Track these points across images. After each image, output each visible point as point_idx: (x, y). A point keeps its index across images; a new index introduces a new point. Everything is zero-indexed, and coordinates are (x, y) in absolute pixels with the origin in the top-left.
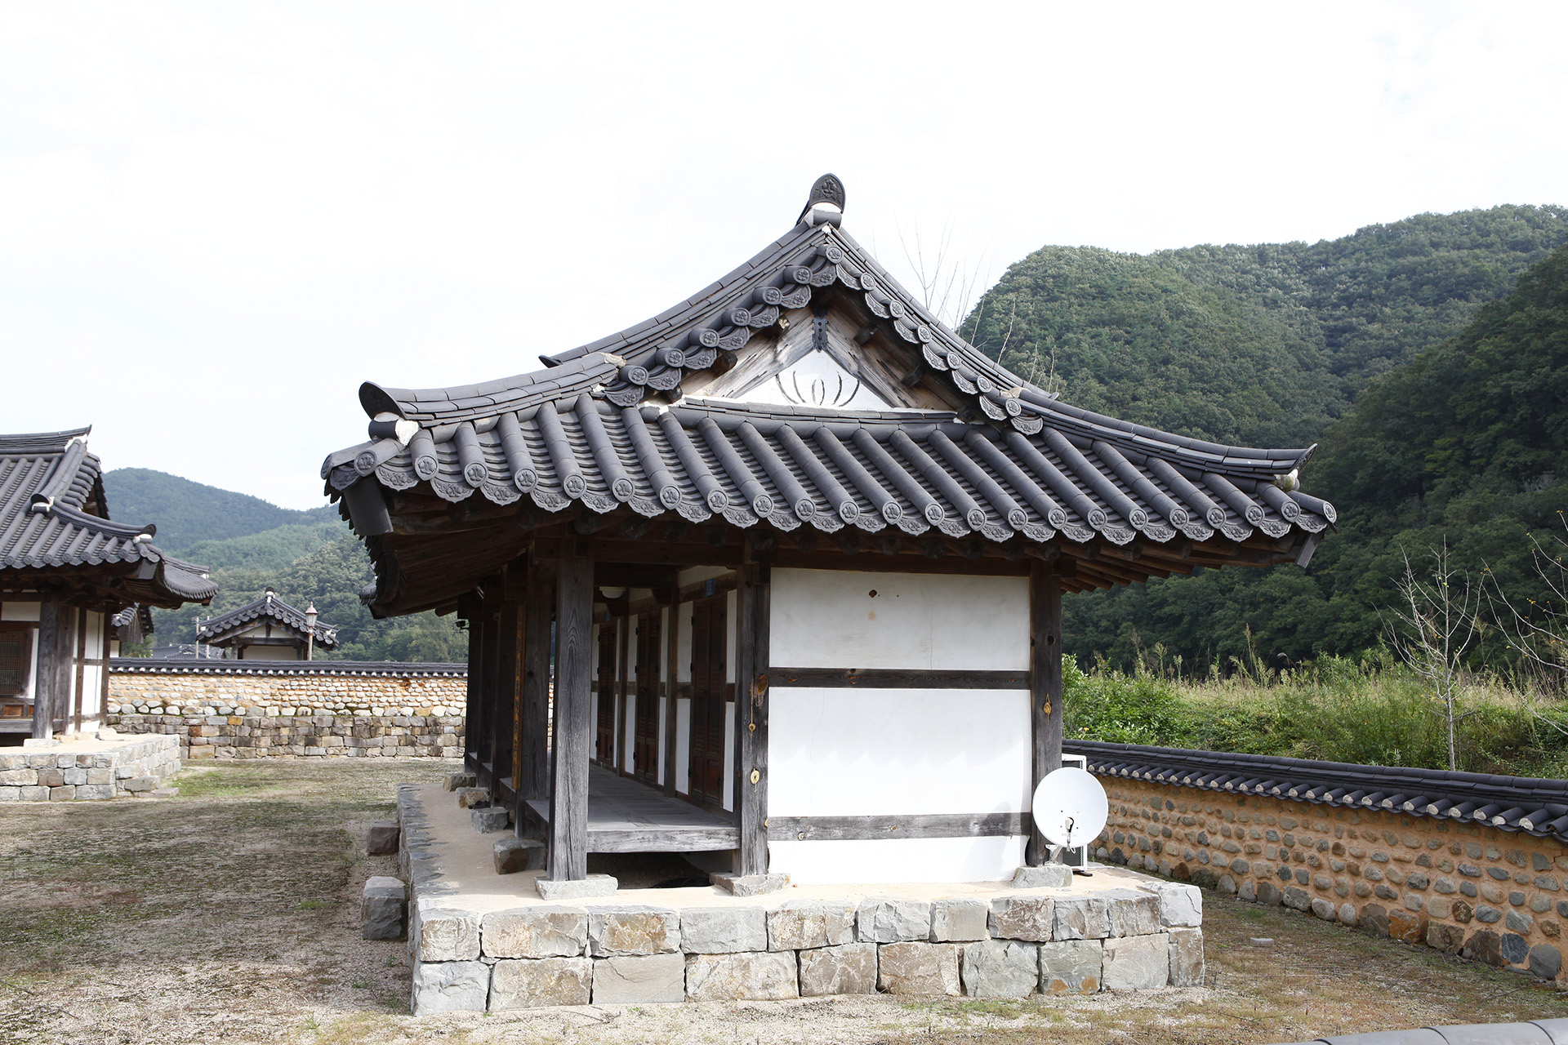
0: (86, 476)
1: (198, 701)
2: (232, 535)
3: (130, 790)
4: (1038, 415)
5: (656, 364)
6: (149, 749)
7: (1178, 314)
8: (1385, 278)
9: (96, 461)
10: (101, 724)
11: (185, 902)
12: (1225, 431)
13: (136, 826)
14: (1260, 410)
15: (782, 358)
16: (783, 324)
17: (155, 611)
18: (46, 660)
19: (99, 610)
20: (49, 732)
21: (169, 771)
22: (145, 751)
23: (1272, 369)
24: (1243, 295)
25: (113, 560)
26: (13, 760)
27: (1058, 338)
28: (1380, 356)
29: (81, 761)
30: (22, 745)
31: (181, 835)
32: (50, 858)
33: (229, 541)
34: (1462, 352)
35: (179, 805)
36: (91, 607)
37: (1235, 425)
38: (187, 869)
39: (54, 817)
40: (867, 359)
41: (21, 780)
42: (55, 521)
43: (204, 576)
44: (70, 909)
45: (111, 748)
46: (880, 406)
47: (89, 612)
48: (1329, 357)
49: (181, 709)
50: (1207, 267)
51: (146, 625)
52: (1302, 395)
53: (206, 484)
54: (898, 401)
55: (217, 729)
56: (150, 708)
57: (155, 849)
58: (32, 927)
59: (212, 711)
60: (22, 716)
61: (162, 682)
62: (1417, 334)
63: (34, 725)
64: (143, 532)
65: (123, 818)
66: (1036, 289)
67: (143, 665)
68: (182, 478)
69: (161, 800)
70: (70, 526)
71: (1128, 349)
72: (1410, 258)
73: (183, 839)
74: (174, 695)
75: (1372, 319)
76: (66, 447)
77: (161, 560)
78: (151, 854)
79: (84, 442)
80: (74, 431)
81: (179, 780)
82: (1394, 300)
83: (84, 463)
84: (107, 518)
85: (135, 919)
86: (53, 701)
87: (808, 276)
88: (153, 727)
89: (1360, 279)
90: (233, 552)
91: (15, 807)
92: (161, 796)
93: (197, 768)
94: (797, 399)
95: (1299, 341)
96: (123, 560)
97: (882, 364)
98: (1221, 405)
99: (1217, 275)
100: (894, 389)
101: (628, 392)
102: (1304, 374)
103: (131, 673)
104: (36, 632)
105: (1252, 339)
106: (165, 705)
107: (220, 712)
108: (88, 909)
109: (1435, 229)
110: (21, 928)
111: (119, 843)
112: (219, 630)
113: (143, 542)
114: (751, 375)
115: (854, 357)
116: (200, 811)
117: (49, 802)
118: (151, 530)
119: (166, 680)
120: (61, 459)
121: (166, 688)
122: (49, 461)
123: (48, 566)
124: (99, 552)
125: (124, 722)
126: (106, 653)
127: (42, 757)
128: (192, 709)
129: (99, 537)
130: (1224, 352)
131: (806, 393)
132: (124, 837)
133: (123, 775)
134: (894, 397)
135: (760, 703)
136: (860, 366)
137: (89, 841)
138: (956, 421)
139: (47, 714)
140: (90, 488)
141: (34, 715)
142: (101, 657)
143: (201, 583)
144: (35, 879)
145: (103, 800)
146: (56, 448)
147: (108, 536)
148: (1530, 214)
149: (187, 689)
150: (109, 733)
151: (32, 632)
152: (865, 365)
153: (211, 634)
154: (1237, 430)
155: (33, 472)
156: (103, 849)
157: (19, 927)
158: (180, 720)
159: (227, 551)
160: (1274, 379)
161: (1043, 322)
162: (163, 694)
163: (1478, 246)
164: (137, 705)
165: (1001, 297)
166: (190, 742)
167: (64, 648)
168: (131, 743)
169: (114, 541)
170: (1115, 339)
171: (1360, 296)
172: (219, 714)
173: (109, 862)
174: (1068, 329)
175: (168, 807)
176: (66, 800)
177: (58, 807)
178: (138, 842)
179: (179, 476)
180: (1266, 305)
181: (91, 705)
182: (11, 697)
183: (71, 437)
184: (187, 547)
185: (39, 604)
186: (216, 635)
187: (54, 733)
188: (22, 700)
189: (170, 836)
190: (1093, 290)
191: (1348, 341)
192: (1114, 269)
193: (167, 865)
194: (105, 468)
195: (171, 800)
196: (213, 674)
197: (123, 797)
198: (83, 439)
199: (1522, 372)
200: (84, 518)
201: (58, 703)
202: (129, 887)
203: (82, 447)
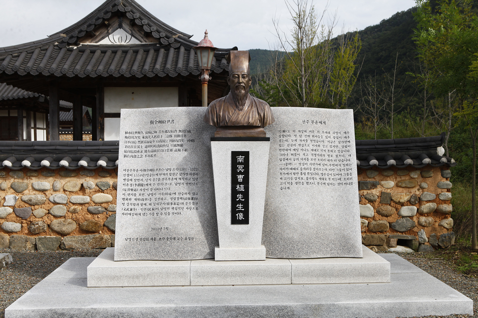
4: (180, 42)
15: (110, 31)
16: (110, 23)
40: (134, 30)
46: (138, 42)
47: (37, 113)
54: (143, 41)
94: (114, 42)
97: (138, 31)
100: (142, 38)
114: (101, 37)
115: (130, 30)
123: (14, 99)
131: (117, 40)
134: (142, 40)
135: (101, 122)
136: (132, 32)
138: (158, 45)
152: (134, 32)
185: (17, 110)
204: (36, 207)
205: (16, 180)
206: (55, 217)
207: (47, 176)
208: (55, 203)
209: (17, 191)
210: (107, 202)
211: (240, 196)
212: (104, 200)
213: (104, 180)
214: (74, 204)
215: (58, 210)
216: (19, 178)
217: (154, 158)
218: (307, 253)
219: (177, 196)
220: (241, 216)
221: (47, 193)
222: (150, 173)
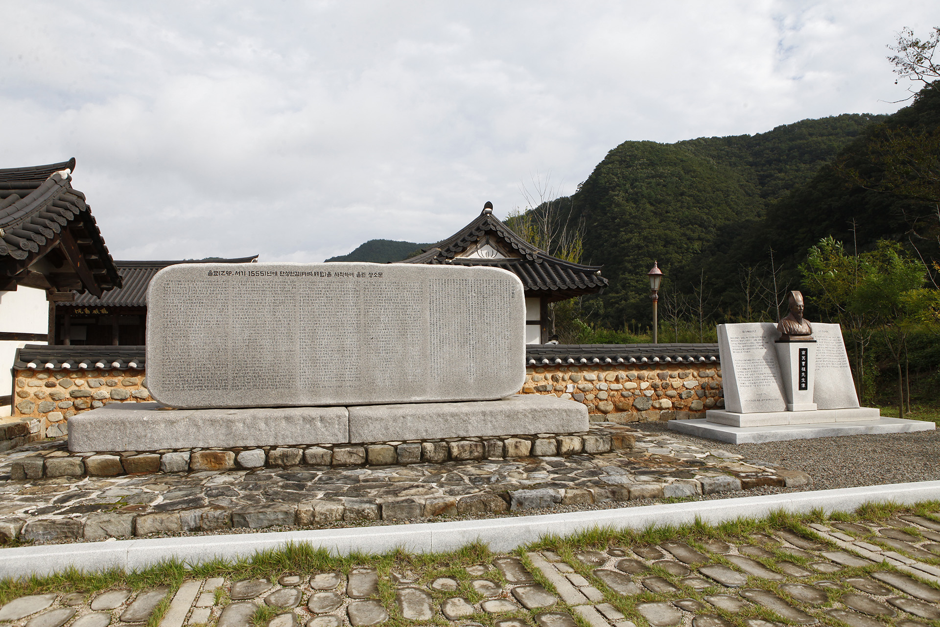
4: (541, 258)
5: (448, 250)
7: (687, 172)
8: (787, 151)
12: (709, 226)
14: (726, 216)
15: (478, 247)
16: (478, 239)
23: (732, 196)
24: (720, 161)
27: (632, 185)
28: (784, 189)
34: (811, 189)
37: (714, 223)
46: (503, 257)
48: (760, 189)
50: (703, 149)
52: (746, 208)
62: (801, 178)
66: (621, 162)
71: (664, 189)
72: (799, 141)
75: (780, 171)
82: (791, 162)
87: (483, 228)
89: (775, 152)
94: (482, 257)
95: (745, 183)
97: (502, 248)
98: (707, 214)
99: (707, 152)
101: (442, 258)
102: (747, 198)
105: (722, 182)
109: (811, 127)
114: (471, 252)
115: (496, 246)
130: (709, 189)
131: (484, 255)
136: (498, 248)
138: (521, 260)
148: (856, 118)
154: (715, 226)
160: (733, 201)
161: (625, 178)
163: (831, 135)
165: (605, 166)
170: (658, 185)
171: (775, 160)
174: (636, 180)
180: (731, 165)
190: (648, 162)
191: (769, 181)
192: (658, 151)
199: (837, 198)
204: (587, 393)
205: (573, 374)
206: (601, 400)
207: (594, 371)
208: (600, 390)
209: (574, 381)
210: (634, 389)
211: (803, 374)
212: (632, 387)
213: (631, 372)
214: (612, 390)
215: (603, 395)
216: (575, 372)
217: (749, 353)
218: (834, 406)
219: (766, 375)
220: (803, 385)
221: (594, 382)
222: (748, 362)
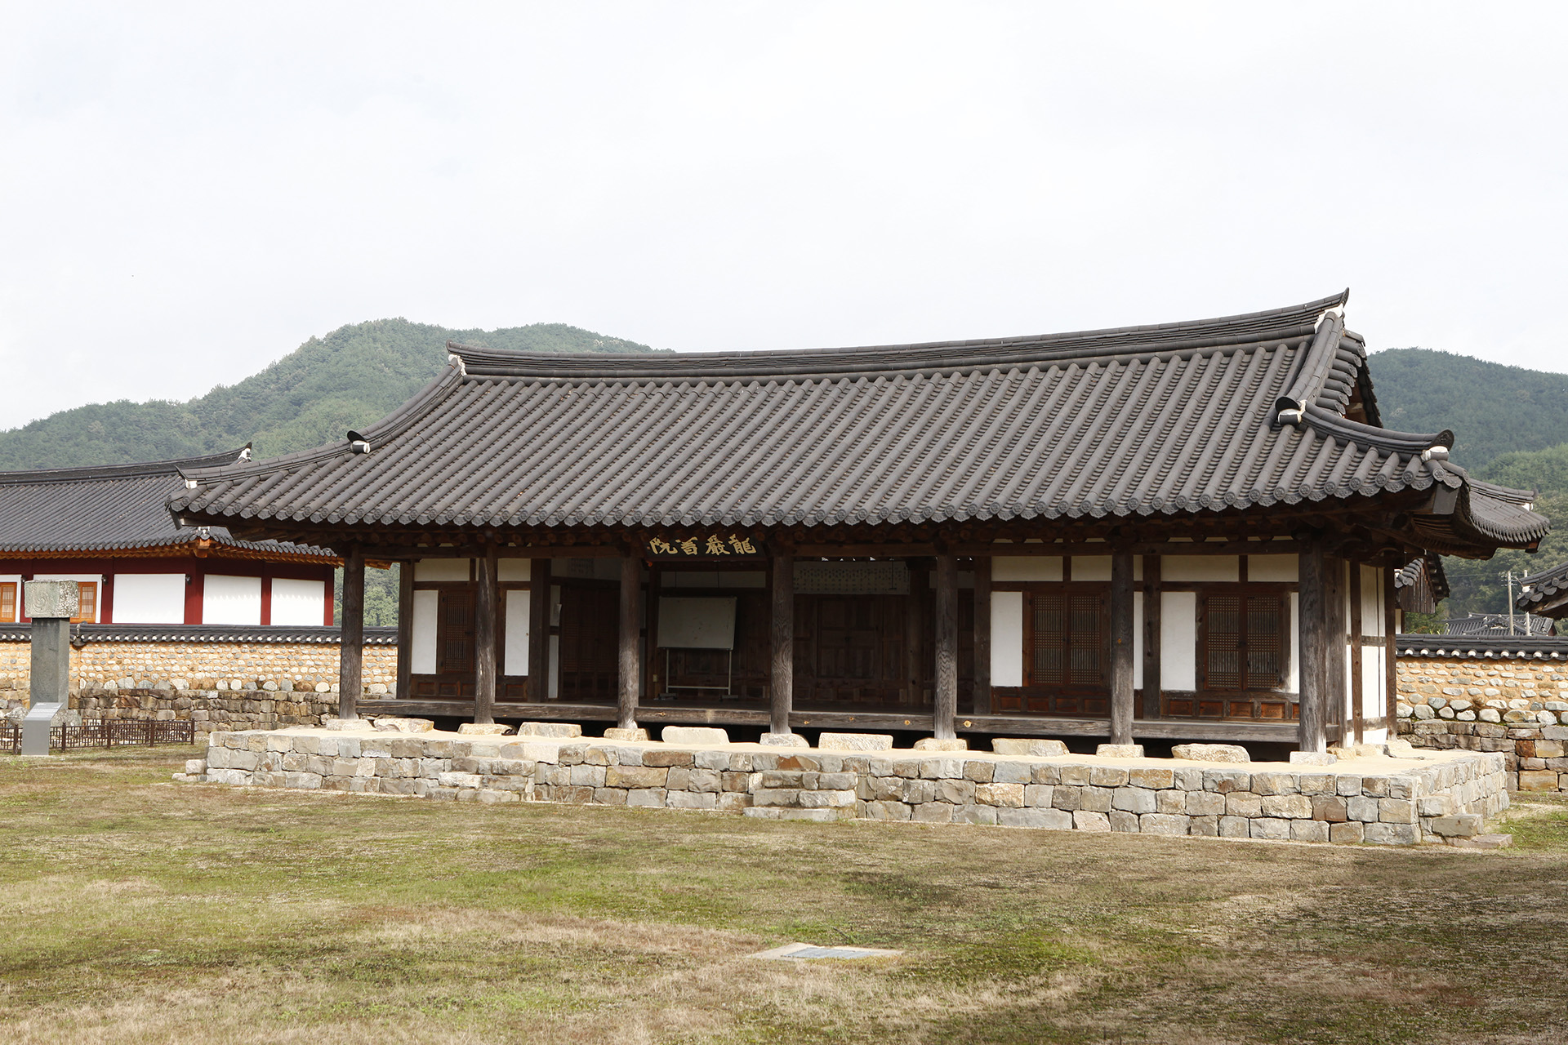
0: (1346, 365)
1: (1526, 702)
2: (1551, 442)
3: (1441, 835)
6: (1462, 772)
9: (1358, 341)
10: (1390, 733)
11: (1548, 1014)
13: (1456, 889)
17: (1450, 562)
18: (1311, 638)
19: (1376, 564)
20: (1322, 743)
21: (1493, 808)
22: (1457, 777)
25: (1395, 487)
26: (1277, 781)
29: (1368, 787)
30: (1287, 760)
31: (1526, 908)
32: (1343, 927)
33: (1548, 452)
35: (1516, 862)
36: (1365, 559)
38: (1543, 962)
39: (1339, 866)
41: (1290, 810)
42: (1310, 434)
43: (1527, 506)
44: (1381, 1004)
45: (1408, 769)
49: (1502, 713)
51: (1438, 586)
53: (1506, 364)
55: (1559, 745)
56: (1456, 712)
57: (1490, 927)
58: (1334, 1024)
59: (1549, 718)
60: (1284, 719)
61: (1471, 672)
63: (1301, 732)
64: (1435, 443)
65: (1437, 874)
67: (1440, 645)
68: (1470, 358)
69: (1487, 852)
70: (1330, 442)
73: (1530, 915)
74: (1490, 691)
76: (1316, 326)
77: (1464, 483)
78: (1485, 934)
79: (1339, 315)
80: (1325, 301)
81: (1509, 822)
83: (1341, 347)
84: (1378, 425)
85: (1477, 1030)
86: (1323, 697)
88: (1462, 740)
90: (1556, 468)
91: (1286, 848)
92: (1486, 845)
93: (1534, 805)
96: (1408, 487)
103: (1425, 658)
104: (1294, 598)
106: (1477, 706)
107: (1563, 720)
108: (1407, 1008)
110: (1320, 1023)
111: (1435, 913)
112: (1552, 591)
113: (1437, 458)
116: (1550, 873)
117: (1327, 845)
118: (1446, 439)
119: (1476, 668)
120: (1310, 344)
121: (1479, 682)
122: (1294, 347)
124: (1374, 475)
125: (1420, 731)
126: (1390, 628)
127: (1316, 778)
128: (1518, 714)
129: (1372, 454)
132: (1441, 905)
133: (1429, 810)
137: (1393, 907)
139: (1316, 716)
140: (1352, 383)
141: (1301, 718)
142: (1383, 634)
143: (1523, 517)
144: (1328, 954)
145: (1403, 847)
146: (1303, 328)
147: (1385, 452)
149: (1510, 683)
150: (1401, 746)
151: (1289, 598)
153: (1539, 597)
155: (1274, 366)
156: (1415, 919)
157: (1317, 1021)
158: (1501, 731)
159: (1546, 467)
162: (1474, 690)
164: (1437, 706)
166: (1519, 765)
167: (1332, 619)
168: (1436, 762)
169: (1393, 459)
172: (1560, 723)
173: (1425, 940)
175: (1499, 864)
176: (1352, 843)
177: (1341, 853)
178: (1464, 914)
179: (1465, 355)
181: (1374, 706)
182: (1268, 690)
183: (1322, 310)
184: (1484, 463)
186: (1546, 599)
187: (1328, 745)
188: (1282, 696)
189: (1508, 907)
193: (1513, 953)
194: (1369, 350)
195: (1501, 853)
196: (1547, 660)
197: (1428, 842)
198: (1337, 311)
200: (1349, 427)
201: (1330, 700)
202: (1460, 980)
203: (1338, 322)
